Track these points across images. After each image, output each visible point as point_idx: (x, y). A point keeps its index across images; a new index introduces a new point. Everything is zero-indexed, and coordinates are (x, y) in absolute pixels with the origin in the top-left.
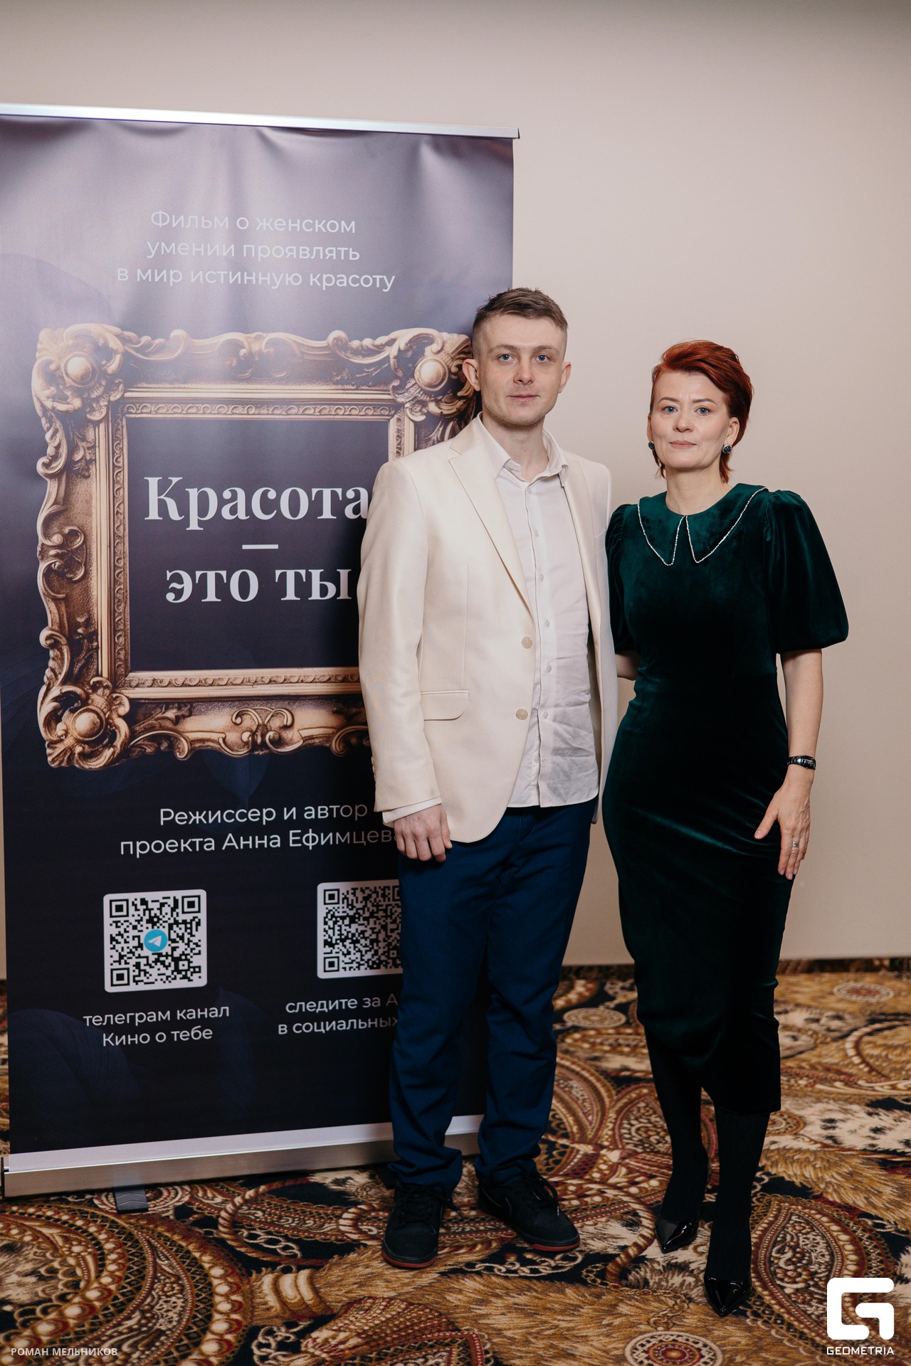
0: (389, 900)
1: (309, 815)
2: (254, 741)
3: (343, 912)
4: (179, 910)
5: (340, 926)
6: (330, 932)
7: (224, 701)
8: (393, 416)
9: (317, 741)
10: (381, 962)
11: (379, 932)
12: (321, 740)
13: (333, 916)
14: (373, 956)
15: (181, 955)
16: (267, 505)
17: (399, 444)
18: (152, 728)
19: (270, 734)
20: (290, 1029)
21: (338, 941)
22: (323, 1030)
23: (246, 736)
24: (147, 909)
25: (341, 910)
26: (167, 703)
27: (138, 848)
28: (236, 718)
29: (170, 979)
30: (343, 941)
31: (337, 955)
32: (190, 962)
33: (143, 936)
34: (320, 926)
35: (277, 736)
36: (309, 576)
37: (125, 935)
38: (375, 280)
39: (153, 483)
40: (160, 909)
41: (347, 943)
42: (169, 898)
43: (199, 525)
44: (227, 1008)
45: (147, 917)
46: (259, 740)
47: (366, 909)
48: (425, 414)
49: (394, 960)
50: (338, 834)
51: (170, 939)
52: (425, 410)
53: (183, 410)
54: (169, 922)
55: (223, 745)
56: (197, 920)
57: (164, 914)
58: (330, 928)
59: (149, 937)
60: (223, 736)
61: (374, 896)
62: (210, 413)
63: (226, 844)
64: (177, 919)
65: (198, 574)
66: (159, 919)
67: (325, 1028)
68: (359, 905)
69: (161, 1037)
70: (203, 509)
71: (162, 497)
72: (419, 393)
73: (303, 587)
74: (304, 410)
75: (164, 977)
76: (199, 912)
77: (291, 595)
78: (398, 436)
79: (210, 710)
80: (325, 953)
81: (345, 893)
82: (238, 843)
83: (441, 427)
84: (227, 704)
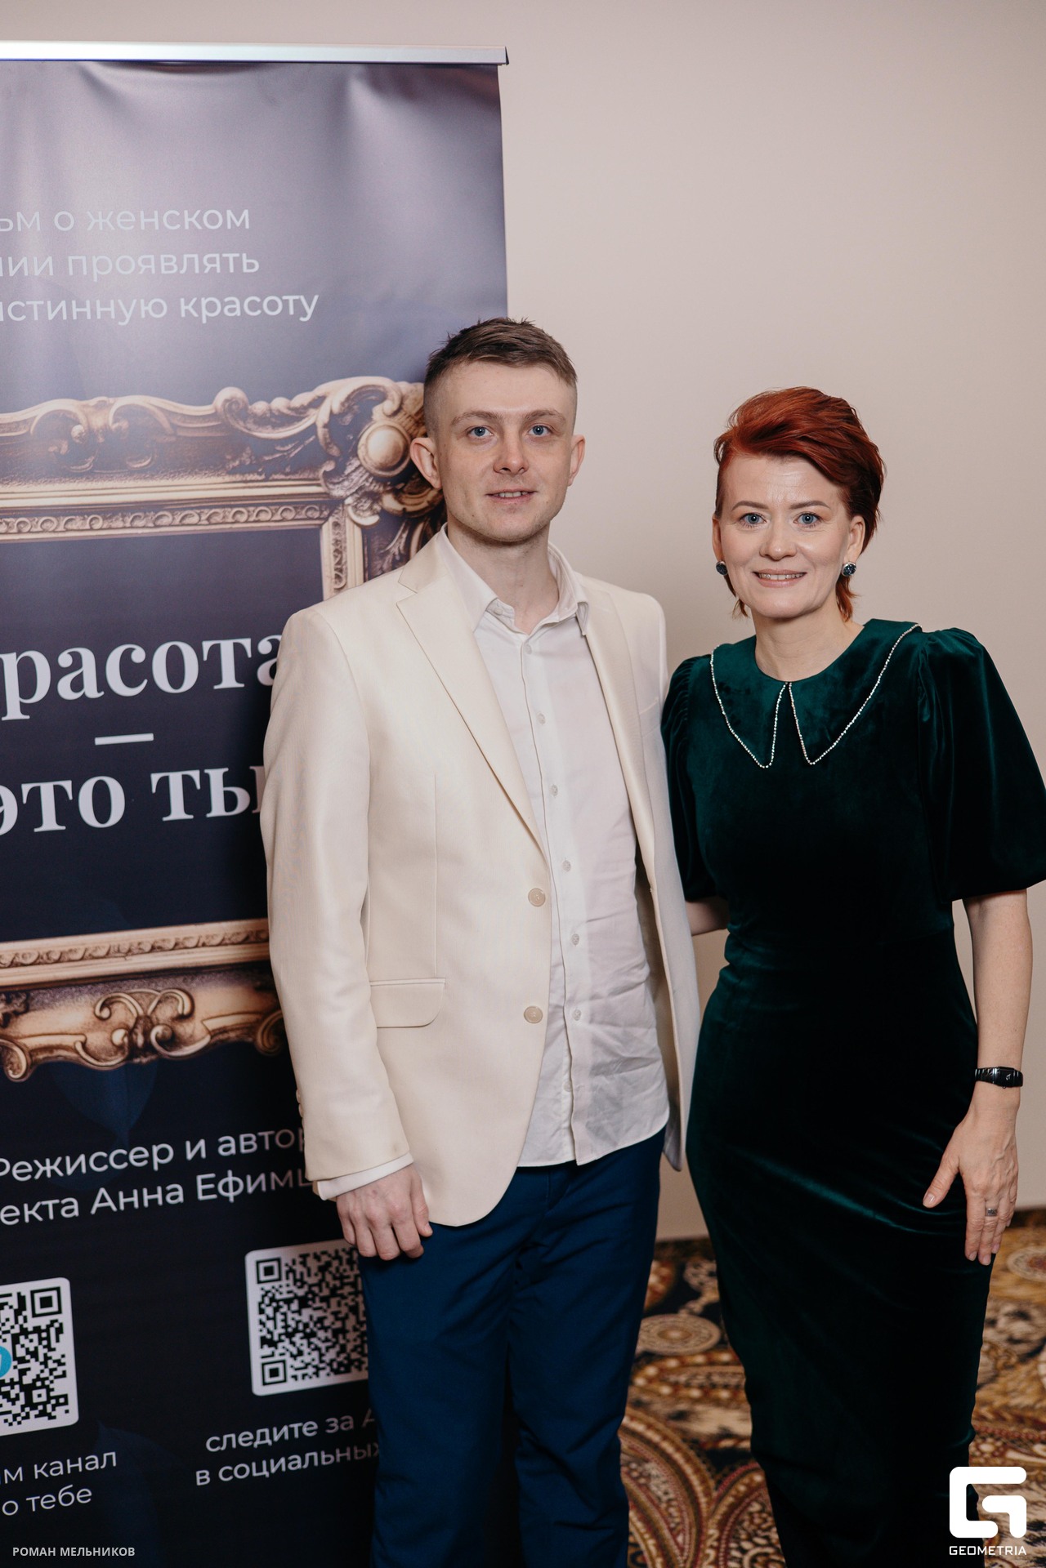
1: (226, 1150)
2: (132, 1044)
3: (289, 1292)
4: (28, 1312)
5: (285, 1314)
6: (270, 1324)
7: (81, 985)
8: (326, 519)
9: (232, 1035)
10: (351, 1362)
11: (347, 1317)
12: (238, 1033)
13: (272, 1300)
14: (338, 1354)
15: (34, 1381)
16: (131, 672)
17: (339, 563)
19: (157, 1031)
20: (214, 1476)
21: (283, 1337)
22: (265, 1473)
23: (118, 1037)
25: (284, 1290)
28: (101, 1009)
29: (19, 1419)
30: (290, 1335)
31: (282, 1358)
32: (49, 1390)
34: (254, 1317)
35: (168, 1033)
36: (205, 779)
38: (286, 303)
41: (297, 1338)
42: (10, 1295)
43: (23, 711)
44: (113, 1454)
46: (140, 1041)
47: (324, 1285)
48: (378, 513)
50: (273, 1175)
51: (15, 1358)
52: (377, 507)
54: (13, 1331)
55: (83, 1053)
56: (57, 1325)
57: (3, 1320)
58: (268, 1318)
60: (82, 1038)
61: (335, 1263)
62: (29, 532)
63: (97, 1205)
64: (25, 1326)
65: (26, 788)
67: (269, 1469)
68: (312, 1280)
69: (10, 1508)
70: (26, 688)
72: (367, 480)
73: (197, 798)
74: (183, 518)
75: (10, 1417)
76: (59, 1312)
77: (178, 811)
78: (336, 551)
79: (58, 1000)
80: (263, 1357)
81: (290, 1264)
82: (116, 1202)
83: (403, 532)
84: (85, 989)
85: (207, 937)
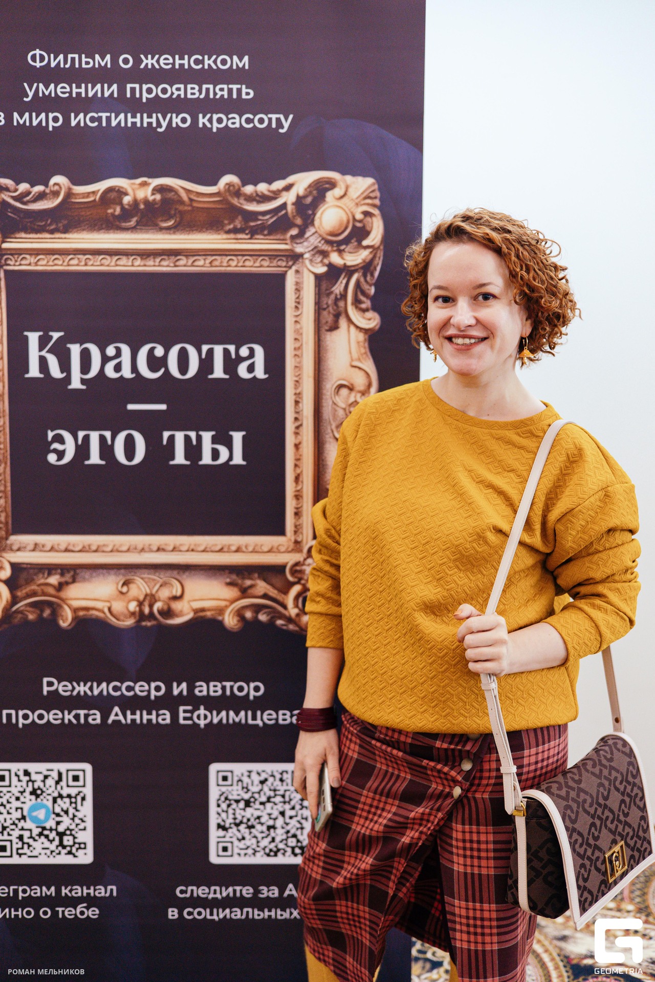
0: (287, 785)
1: (200, 691)
2: (141, 612)
4: (63, 783)
5: (234, 810)
6: (224, 815)
7: (110, 569)
8: (290, 267)
9: (209, 614)
10: (278, 850)
11: (277, 818)
12: (212, 612)
13: (226, 799)
14: (270, 843)
15: (66, 830)
16: (155, 363)
17: (298, 298)
18: (34, 594)
19: (158, 606)
20: (180, 913)
21: (233, 826)
22: (216, 917)
23: (133, 606)
24: (30, 780)
25: (235, 793)
26: (50, 569)
27: (21, 718)
28: (122, 586)
29: (54, 854)
30: (237, 825)
31: (231, 840)
32: (75, 838)
33: (26, 808)
34: (213, 809)
35: (166, 607)
36: (199, 438)
37: (8, 806)
38: (270, 119)
39: (33, 338)
40: (44, 781)
41: (242, 827)
42: (53, 770)
43: (82, 383)
44: (114, 888)
45: (30, 789)
46: (147, 610)
47: (262, 793)
48: (326, 265)
49: (293, 848)
50: (231, 713)
51: (54, 813)
52: (326, 261)
53: (64, 262)
54: (53, 795)
55: (108, 615)
56: (82, 795)
57: (47, 786)
58: (223, 811)
59: (33, 809)
60: (108, 604)
61: (271, 780)
62: (92, 265)
63: (112, 717)
64: (61, 792)
65: (81, 434)
66: (43, 792)
67: (218, 915)
68: (255, 789)
69: (45, 913)
70: (85, 368)
71: (43, 353)
72: (320, 242)
73: (193, 451)
74: (194, 261)
75: (48, 852)
76: (84, 786)
77: (180, 458)
78: (296, 289)
79: (95, 577)
80: (218, 837)
81: (240, 775)
82: (125, 717)
83: (344, 279)
84: (112, 572)
85: (195, 545)
